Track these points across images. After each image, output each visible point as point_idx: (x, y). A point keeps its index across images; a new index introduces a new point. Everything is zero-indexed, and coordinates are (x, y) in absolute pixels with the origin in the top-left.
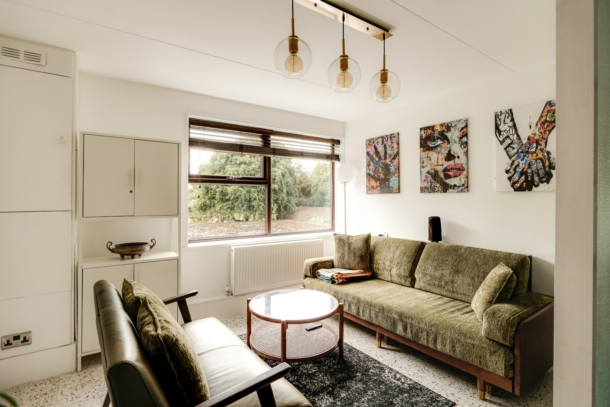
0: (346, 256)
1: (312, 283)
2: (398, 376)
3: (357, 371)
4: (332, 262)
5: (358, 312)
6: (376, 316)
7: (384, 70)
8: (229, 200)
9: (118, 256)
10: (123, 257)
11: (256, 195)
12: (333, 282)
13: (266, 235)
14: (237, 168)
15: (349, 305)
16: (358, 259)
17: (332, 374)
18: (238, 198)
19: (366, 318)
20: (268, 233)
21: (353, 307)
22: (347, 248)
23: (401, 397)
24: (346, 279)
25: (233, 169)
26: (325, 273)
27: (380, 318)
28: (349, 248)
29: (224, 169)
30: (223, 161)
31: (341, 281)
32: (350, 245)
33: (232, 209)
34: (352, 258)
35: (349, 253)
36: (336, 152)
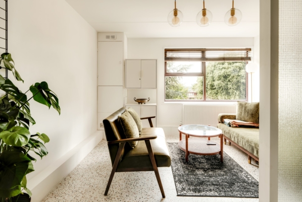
0: (243, 114)
1: (220, 126)
2: (249, 176)
3: (226, 168)
4: (235, 116)
5: (238, 142)
6: (245, 145)
7: (233, 8)
8: (215, 89)
9: (137, 103)
10: (139, 103)
11: (231, 86)
12: (230, 126)
13: (203, 101)
14: (220, 71)
15: (234, 138)
16: (249, 116)
17: (211, 165)
18: (220, 88)
19: (241, 145)
20: (205, 100)
21: (236, 139)
22: (243, 109)
23: (241, 184)
24: (239, 125)
25: (218, 72)
26: (227, 121)
27: (246, 146)
28: (245, 110)
29: (213, 72)
30: (213, 68)
31: (234, 125)
32: (246, 108)
33: (217, 94)
34: (246, 115)
35: (245, 112)
36: (249, 56)
